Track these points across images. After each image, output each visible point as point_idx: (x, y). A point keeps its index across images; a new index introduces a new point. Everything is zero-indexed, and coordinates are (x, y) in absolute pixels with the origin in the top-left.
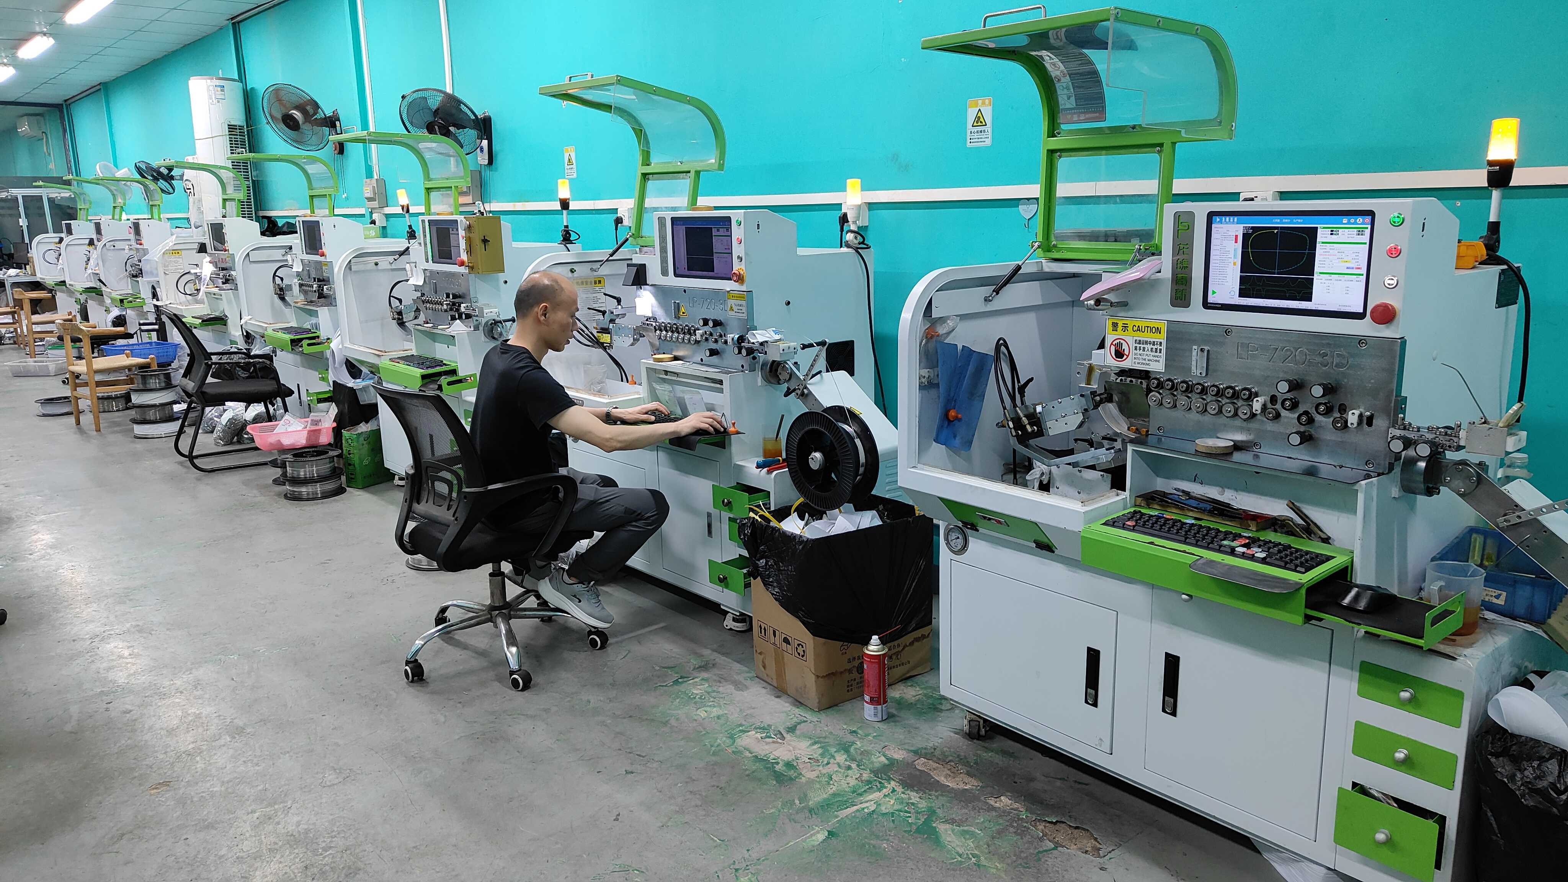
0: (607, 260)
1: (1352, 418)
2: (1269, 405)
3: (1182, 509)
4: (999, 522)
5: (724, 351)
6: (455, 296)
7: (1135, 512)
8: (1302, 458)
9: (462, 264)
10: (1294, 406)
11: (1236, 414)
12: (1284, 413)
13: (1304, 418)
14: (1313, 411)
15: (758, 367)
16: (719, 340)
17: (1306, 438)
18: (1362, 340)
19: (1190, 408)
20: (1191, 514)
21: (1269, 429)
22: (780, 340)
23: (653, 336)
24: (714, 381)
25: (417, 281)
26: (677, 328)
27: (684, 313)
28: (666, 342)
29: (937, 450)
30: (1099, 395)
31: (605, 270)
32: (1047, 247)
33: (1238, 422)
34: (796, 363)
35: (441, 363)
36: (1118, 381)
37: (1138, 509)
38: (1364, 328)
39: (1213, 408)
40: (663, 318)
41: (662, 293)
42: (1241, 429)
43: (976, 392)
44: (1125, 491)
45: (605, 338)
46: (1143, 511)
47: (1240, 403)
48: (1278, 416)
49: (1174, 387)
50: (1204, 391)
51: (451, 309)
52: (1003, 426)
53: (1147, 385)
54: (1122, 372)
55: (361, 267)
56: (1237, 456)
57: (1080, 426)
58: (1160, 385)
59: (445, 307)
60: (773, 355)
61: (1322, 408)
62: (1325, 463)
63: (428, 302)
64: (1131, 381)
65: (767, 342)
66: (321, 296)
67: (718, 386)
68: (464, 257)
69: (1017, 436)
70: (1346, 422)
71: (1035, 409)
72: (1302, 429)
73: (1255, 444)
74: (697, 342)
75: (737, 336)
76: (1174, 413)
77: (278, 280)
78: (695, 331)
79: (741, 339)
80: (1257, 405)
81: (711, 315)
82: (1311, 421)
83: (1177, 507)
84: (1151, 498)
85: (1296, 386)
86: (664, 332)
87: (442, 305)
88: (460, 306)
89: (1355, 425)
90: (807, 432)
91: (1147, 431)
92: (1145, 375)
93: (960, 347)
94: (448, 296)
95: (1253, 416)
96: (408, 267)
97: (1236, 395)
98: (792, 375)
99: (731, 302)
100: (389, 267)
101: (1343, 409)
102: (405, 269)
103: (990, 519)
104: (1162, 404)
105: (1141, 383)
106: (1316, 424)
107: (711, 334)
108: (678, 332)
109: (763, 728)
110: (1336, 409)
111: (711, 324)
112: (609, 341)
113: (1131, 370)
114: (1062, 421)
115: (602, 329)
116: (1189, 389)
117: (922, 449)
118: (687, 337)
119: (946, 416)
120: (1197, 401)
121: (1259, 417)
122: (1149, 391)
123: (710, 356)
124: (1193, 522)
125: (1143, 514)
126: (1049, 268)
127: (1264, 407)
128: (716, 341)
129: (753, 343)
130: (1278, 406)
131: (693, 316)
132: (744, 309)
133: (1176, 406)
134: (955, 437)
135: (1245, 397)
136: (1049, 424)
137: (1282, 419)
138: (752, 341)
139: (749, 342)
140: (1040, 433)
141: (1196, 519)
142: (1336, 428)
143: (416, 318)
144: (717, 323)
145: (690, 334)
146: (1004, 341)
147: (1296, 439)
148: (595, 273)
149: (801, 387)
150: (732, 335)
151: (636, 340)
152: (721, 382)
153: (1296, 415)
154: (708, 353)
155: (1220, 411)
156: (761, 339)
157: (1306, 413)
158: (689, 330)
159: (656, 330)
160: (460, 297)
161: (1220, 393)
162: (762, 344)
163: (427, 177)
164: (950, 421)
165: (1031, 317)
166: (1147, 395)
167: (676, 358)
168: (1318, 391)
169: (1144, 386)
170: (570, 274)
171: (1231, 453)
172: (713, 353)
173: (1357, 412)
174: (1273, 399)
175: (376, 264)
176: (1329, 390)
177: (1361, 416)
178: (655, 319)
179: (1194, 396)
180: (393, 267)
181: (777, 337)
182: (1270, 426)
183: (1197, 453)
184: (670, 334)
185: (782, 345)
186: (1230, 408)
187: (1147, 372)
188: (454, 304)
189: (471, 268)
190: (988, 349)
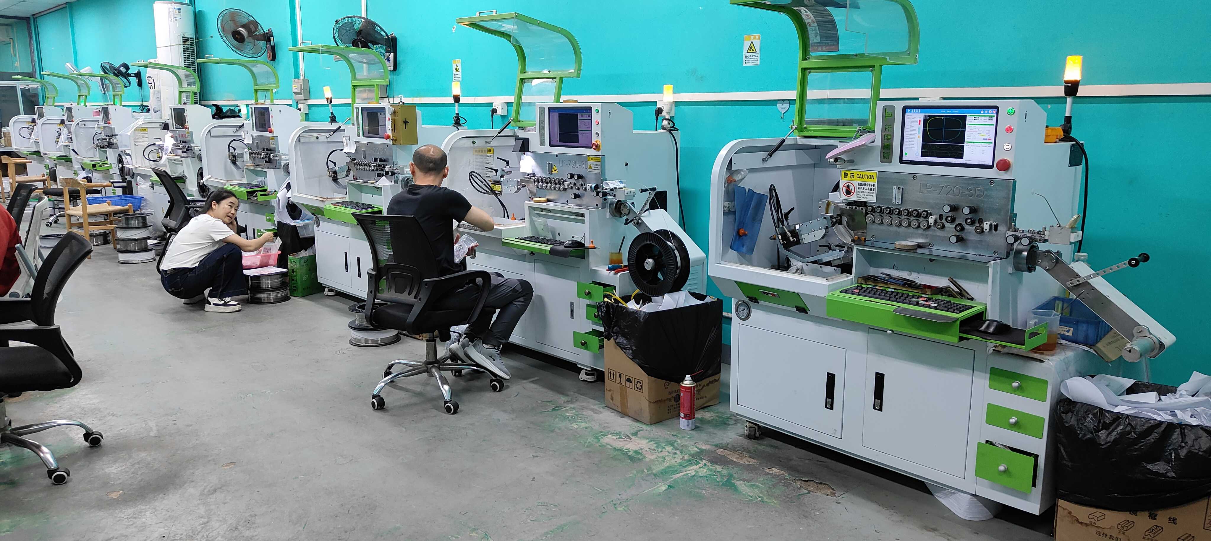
0: (496, 136)
1: (986, 226)
2: (938, 220)
3: (886, 284)
4: (774, 295)
5: (584, 195)
6: (381, 160)
7: (858, 286)
8: (956, 251)
9: (388, 138)
10: (953, 220)
11: (919, 227)
12: (947, 225)
13: (958, 227)
14: (964, 224)
15: (607, 206)
16: (581, 188)
17: (960, 239)
18: (991, 181)
19: (892, 224)
20: (892, 287)
21: (938, 234)
22: (624, 187)
23: (533, 187)
24: (577, 214)
25: (350, 150)
26: (550, 181)
27: (555, 170)
28: (541, 190)
29: (732, 253)
30: (835, 218)
31: (494, 143)
32: (800, 129)
33: (920, 231)
34: (633, 203)
35: (370, 207)
36: (848, 208)
37: (860, 285)
38: (993, 174)
39: (905, 223)
40: (539, 174)
41: (539, 157)
42: (922, 236)
43: (757, 217)
44: (851, 274)
45: (497, 188)
46: (863, 286)
47: (921, 219)
48: (943, 227)
49: (882, 211)
50: (900, 213)
51: (377, 170)
52: (775, 239)
53: (866, 210)
54: (850, 203)
55: (307, 140)
56: (919, 251)
57: (823, 238)
58: (873, 210)
59: (372, 168)
60: (620, 197)
61: (969, 221)
62: (971, 253)
63: (359, 164)
64: (856, 208)
65: (615, 188)
66: (270, 161)
67: (580, 218)
68: (389, 132)
69: (783, 244)
70: (983, 229)
71: (795, 227)
72: (958, 234)
73: (930, 244)
74: (565, 190)
75: (594, 185)
76: (881, 227)
77: (232, 150)
78: (563, 182)
79: (597, 187)
80: (931, 220)
81: (575, 171)
82: (963, 229)
83: (883, 283)
84: (867, 279)
85: (954, 208)
86: (541, 183)
87: (370, 166)
88: (384, 167)
89: (988, 230)
90: (642, 246)
91: (865, 239)
92: (864, 204)
93: (747, 190)
94: (376, 160)
95: (929, 227)
96: (344, 140)
97: (919, 215)
98: (630, 211)
99: (590, 163)
100: (326, 140)
101: (981, 221)
102: (342, 142)
103: (768, 294)
104: (874, 222)
105: (862, 209)
106: (966, 231)
107: (575, 184)
108: (551, 183)
109: (617, 433)
110: (977, 222)
111: (576, 177)
112: (500, 190)
113: (855, 201)
114: (812, 234)
115: (495, 181)
116: (891, 212)
117: (724, 252)
118: (558, 186)
119: (738, 232)
120: (896, 220)
121: (932, 227)
122: (867, 214)
123: (575, 198)
124: (893, 290)
125: (862, 288)
126: (802, 142)
127: (936, 221)
128: (578, 189)
129: (606, 189)
130: (944, 221)
131: (563, 172)
132: (599, 168)
133: (883, 223)
134: (743, 246)
135: (924, 216)
136: (803, 236)
137: (946, 229)
138: (605, 187)
139: (603, 188)
140: (798, 242)
141: (895, 289)
142: (977, 233)
143: (347, 176)
144: (580, 177)
145: (560, 184)
146: (774, 187)
147: (954, 240)
148: (488, 145)
149: (637, 218)
150: (591, 185)
151: (519, 189)
152: (582, 215)
153: (954, 226)
154: (573, 197)
155: (909, 225)
156: (612, 186)
157: (960, 224)
158: (559, 181)
159: (535, 182)
160: (385, 161)
161: (909, 214)
162: (612, 190)
163: (354, 78)
164: (740, 236)
165: (789, 172)
166: (865, 216)
167: (549, 201)
168: (966, 211)
169: (864, 211)
170: (472, 145)
171: (917, 249)
172: (577, 196)
173: (989, 223)
174: (941, 217)
175: (317, 138)
176: (973, 210)
177: (991, 225)
178: (534, 175)
179: (894, 216)
180: (329, 140)
181: (622, 185)
182: (939, 233)
183: (896, 249)
184: (545, 184)
185: (626, 191)
186: (916, 223)
187: (865, 203)
188: (379, 166)
189: (395, 141)
190: (764, 190)
